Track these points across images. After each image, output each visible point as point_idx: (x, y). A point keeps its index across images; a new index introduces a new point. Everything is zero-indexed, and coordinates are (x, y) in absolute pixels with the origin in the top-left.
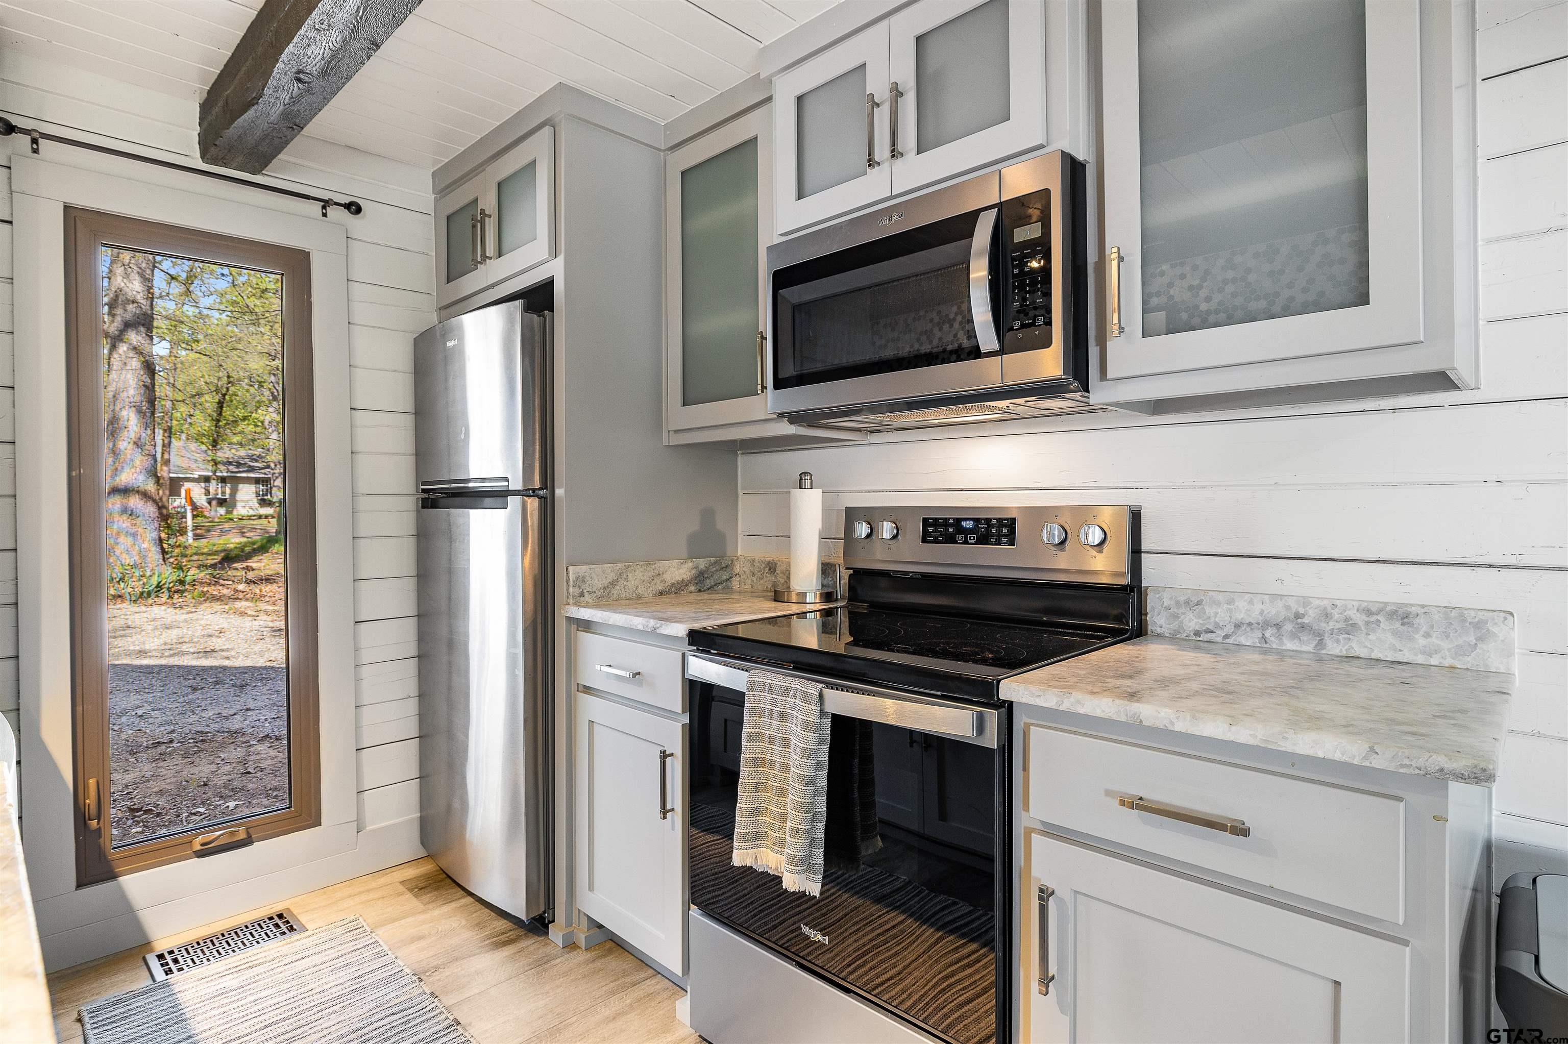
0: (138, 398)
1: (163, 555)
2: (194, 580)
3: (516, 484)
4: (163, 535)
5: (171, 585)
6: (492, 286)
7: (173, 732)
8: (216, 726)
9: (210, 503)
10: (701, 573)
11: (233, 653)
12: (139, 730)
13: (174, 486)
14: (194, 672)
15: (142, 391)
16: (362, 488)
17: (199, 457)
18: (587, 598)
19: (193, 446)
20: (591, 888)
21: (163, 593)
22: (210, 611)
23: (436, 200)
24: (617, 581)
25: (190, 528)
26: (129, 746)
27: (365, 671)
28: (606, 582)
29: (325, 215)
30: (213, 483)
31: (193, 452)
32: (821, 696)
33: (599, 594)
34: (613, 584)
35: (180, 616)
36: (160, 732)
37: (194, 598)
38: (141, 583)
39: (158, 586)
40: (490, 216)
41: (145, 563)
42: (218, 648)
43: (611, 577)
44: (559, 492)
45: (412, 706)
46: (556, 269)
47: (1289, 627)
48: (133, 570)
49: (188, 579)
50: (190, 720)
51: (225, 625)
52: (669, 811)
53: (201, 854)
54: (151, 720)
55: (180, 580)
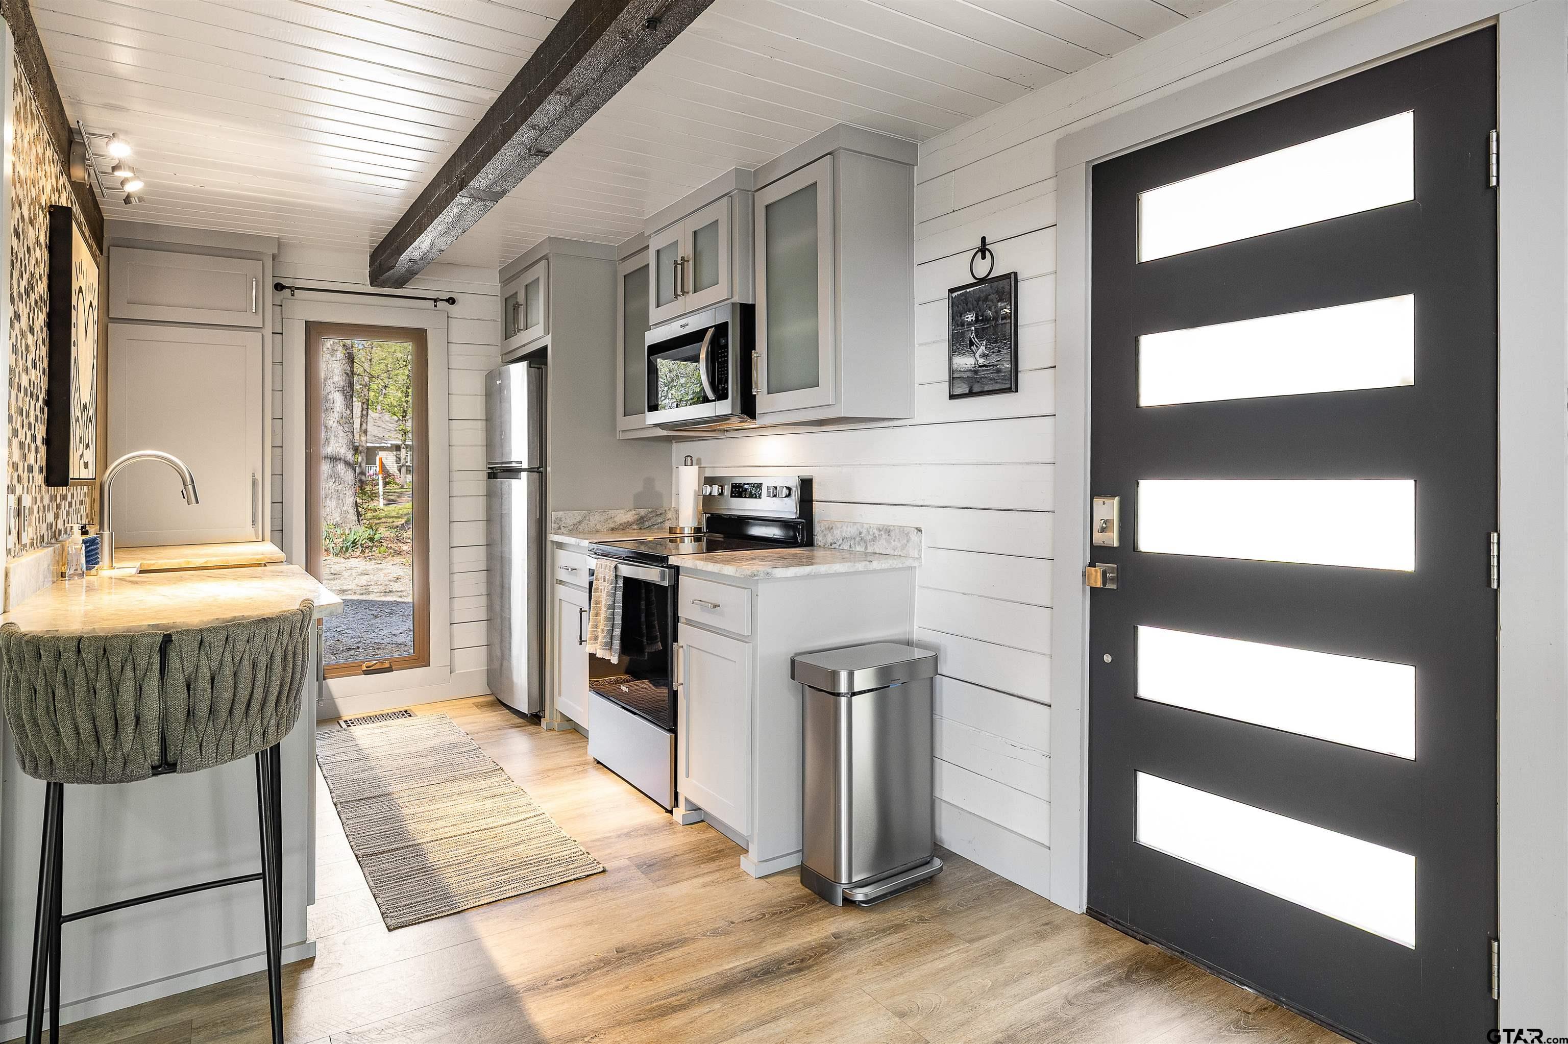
0: (342, 384)
1: (358, 517)
2: (381, 538)
3: (525, 465)
4: (359, 501)
5: (363, 542)
6: (524, 345)
7: (360, 642)
8: (388, 640)
9: (400, 471)
10: (642, 518)
11: (404, 594)
12: (338, 640)
13: (371, 454)
14: (377, 606)
15: (344, 378)
16: (456, 466)
17: (392, 426)
18: (563, 530)
19: (387, 417)
20: (560, 695)
21: (357, 548)
22: (392, 563)
23: (502, 287)
24: (582, 521)
25: (381, 493)
26: (331, 650)
27: (456, 577)
28: (575, 522)
29: (435, 306)
30: (403, 451)
31: (388, 421)
32: (616, 567)
33: (570, 528)
34: (580, 522)
35: (370, 566)
36: (350, 642)
37: (380, 553)
38: (341, 540)
39: (353, 543)
40: (522, 305)
41: (345, 523)
42: (394, 590)
43: (579, 518)
44: (549, 469)
45: (483, 601)
46: (547, 341)
47: (857, 539)
48: (336, 529)
49: (377, 537)
50: (371, 636)
51: (402, 574)
52: (584, 641)
53: (366, 673)
54: (345, 635)
55: (370, 538)
